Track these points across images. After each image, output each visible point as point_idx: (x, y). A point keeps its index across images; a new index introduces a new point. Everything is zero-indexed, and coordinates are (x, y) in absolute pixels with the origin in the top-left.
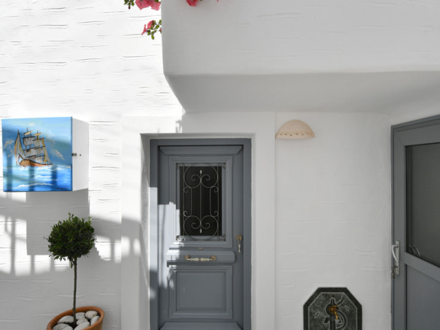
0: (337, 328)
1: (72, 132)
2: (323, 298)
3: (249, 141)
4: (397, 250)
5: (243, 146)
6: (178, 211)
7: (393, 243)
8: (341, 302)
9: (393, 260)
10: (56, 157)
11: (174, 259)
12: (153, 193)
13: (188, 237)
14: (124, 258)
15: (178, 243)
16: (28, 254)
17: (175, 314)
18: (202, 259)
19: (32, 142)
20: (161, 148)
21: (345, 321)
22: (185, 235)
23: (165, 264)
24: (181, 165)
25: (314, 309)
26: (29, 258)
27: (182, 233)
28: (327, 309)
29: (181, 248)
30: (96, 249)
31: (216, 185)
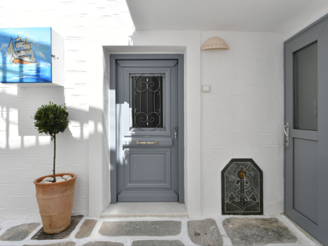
0: (245, 188)
1: (51, 39)
2: (235, 166)
3: (182, 56)
4: (288, 129)
5: (177, 60)
6: (131, 109)
7: (285, 124)
8: (248, 169)
9: (285, 136)
10: (39, 57)
11: (128, 144)
12: (112, 94)
13: (138, 129)
14: (90, 135)
15: (131, 132)
16: (19, 135)
17: (129, 185)
18: (148, 143)
19: (22, 46)
20: (118, 61)
21: (251, 182)
22: (136, 127)
23: (121, 147)
24: (133, 75)
25: (229, 174)
26: (20, 138)
27: (133, 126)
28: (238, 174)
29: (133, 136)
30: (70, 131)
31: (159, 90)
